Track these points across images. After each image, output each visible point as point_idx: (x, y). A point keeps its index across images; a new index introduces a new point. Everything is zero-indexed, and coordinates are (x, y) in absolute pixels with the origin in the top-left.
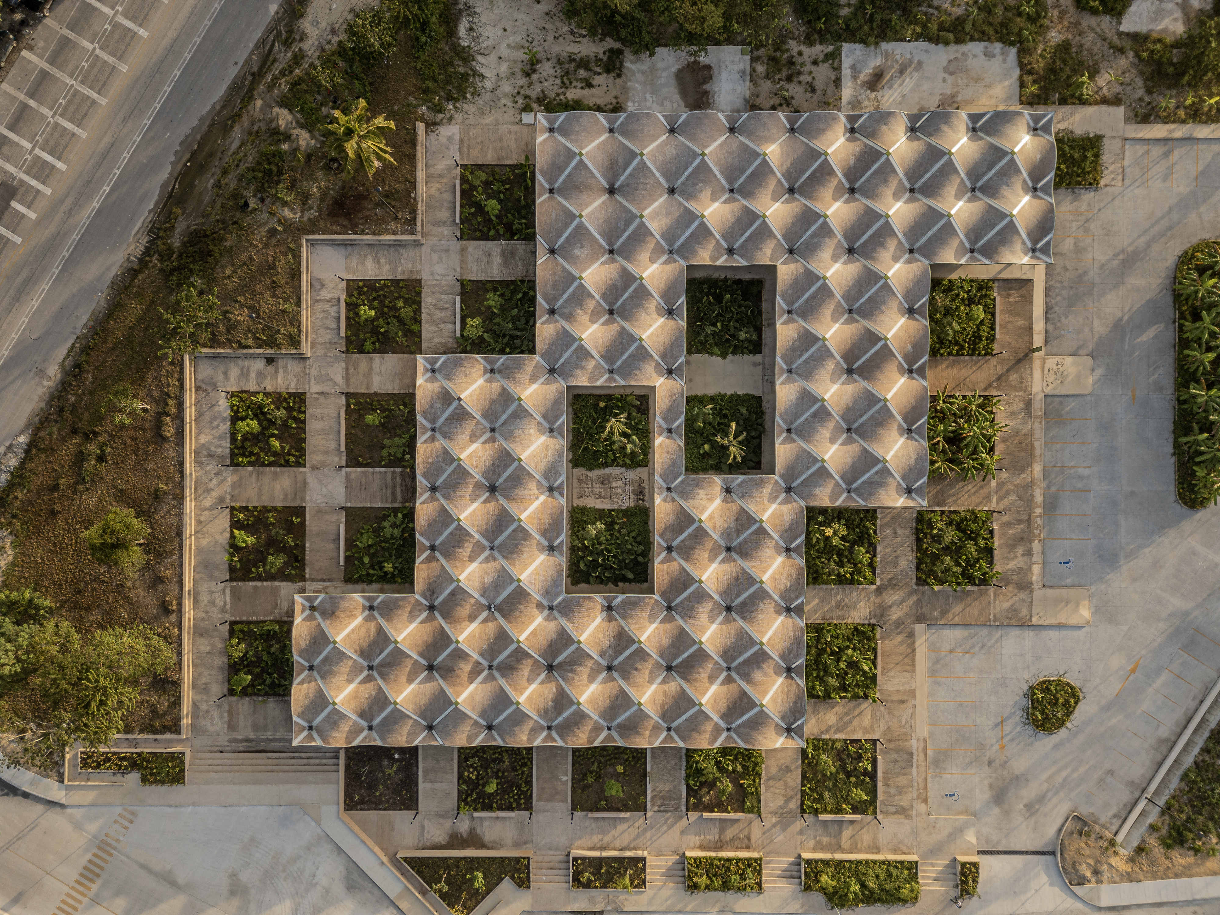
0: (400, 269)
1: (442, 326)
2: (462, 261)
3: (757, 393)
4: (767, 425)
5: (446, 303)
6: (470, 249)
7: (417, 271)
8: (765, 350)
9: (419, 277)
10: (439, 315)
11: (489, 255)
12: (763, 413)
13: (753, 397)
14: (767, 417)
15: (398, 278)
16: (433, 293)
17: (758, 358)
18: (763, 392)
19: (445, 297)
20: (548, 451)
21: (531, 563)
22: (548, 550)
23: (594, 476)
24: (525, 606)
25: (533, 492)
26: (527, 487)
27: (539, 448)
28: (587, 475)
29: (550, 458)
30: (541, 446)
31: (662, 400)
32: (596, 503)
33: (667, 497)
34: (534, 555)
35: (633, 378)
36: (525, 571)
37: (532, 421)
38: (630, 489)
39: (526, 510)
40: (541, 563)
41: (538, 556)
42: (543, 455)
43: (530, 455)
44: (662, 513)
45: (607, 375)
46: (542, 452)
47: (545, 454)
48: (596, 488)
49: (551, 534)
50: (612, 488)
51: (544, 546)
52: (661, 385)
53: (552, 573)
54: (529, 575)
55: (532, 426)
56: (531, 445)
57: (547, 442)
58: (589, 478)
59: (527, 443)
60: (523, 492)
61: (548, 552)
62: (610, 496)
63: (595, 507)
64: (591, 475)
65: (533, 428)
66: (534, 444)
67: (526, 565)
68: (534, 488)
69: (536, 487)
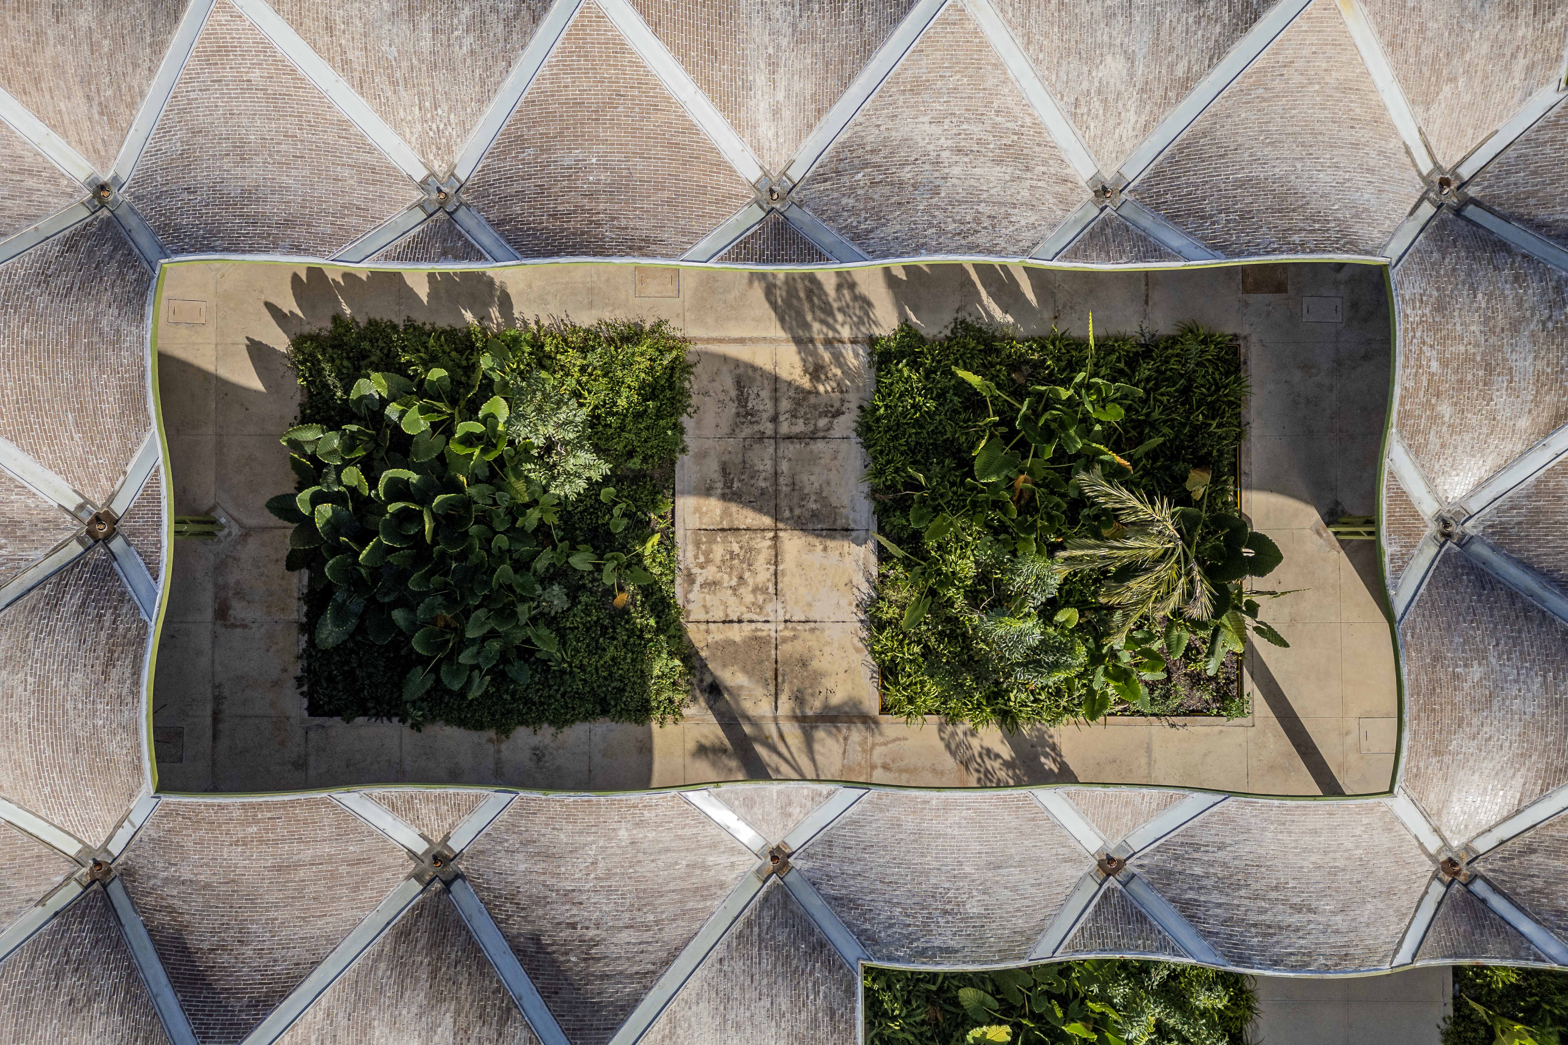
20: (998, 162)
21: (344, 66)
22: (433, 174)
23: (833, 445)
24: (96, 36)
25: (760, 79)
26: (784, 42)
27: (1017, 110)
28: (838, 413)
29: (956, 171)
30: (1028, 120)
31: (1315, 832)
32: (702, 455)
33: (732, 850)
34: (394, 83)
35: (1437, 658)
36: (292, 23)
37: (1171, 67)
38: (772, 626)
39: (655, 26)
40: (344, 126)
41: (386, 111)
42: (976, 129)
43: (983, 45)
44: (639, 833)
45: (1428, 508)
46: (995, 125)
47: (979, 142)
48: (776, 460)
49: (516, 187)
50: (775, 538)
51: (450, 151)
52: (1392, 822)
53: (288, 188)
54: (265, 48)
55: (1140, 69)
56: (1037, 61)
57: (1045, 163)
58: (822, 422)
59: (1046, 35)
60: (757, 21)
61: (420, 174)
62: (736, 524)
63: (683, 450)
64: (837, 432)
65: (1131, 75)
66: (1043, 79)
67: (330, 29)
68: (782, 84)
69: (788, 97)
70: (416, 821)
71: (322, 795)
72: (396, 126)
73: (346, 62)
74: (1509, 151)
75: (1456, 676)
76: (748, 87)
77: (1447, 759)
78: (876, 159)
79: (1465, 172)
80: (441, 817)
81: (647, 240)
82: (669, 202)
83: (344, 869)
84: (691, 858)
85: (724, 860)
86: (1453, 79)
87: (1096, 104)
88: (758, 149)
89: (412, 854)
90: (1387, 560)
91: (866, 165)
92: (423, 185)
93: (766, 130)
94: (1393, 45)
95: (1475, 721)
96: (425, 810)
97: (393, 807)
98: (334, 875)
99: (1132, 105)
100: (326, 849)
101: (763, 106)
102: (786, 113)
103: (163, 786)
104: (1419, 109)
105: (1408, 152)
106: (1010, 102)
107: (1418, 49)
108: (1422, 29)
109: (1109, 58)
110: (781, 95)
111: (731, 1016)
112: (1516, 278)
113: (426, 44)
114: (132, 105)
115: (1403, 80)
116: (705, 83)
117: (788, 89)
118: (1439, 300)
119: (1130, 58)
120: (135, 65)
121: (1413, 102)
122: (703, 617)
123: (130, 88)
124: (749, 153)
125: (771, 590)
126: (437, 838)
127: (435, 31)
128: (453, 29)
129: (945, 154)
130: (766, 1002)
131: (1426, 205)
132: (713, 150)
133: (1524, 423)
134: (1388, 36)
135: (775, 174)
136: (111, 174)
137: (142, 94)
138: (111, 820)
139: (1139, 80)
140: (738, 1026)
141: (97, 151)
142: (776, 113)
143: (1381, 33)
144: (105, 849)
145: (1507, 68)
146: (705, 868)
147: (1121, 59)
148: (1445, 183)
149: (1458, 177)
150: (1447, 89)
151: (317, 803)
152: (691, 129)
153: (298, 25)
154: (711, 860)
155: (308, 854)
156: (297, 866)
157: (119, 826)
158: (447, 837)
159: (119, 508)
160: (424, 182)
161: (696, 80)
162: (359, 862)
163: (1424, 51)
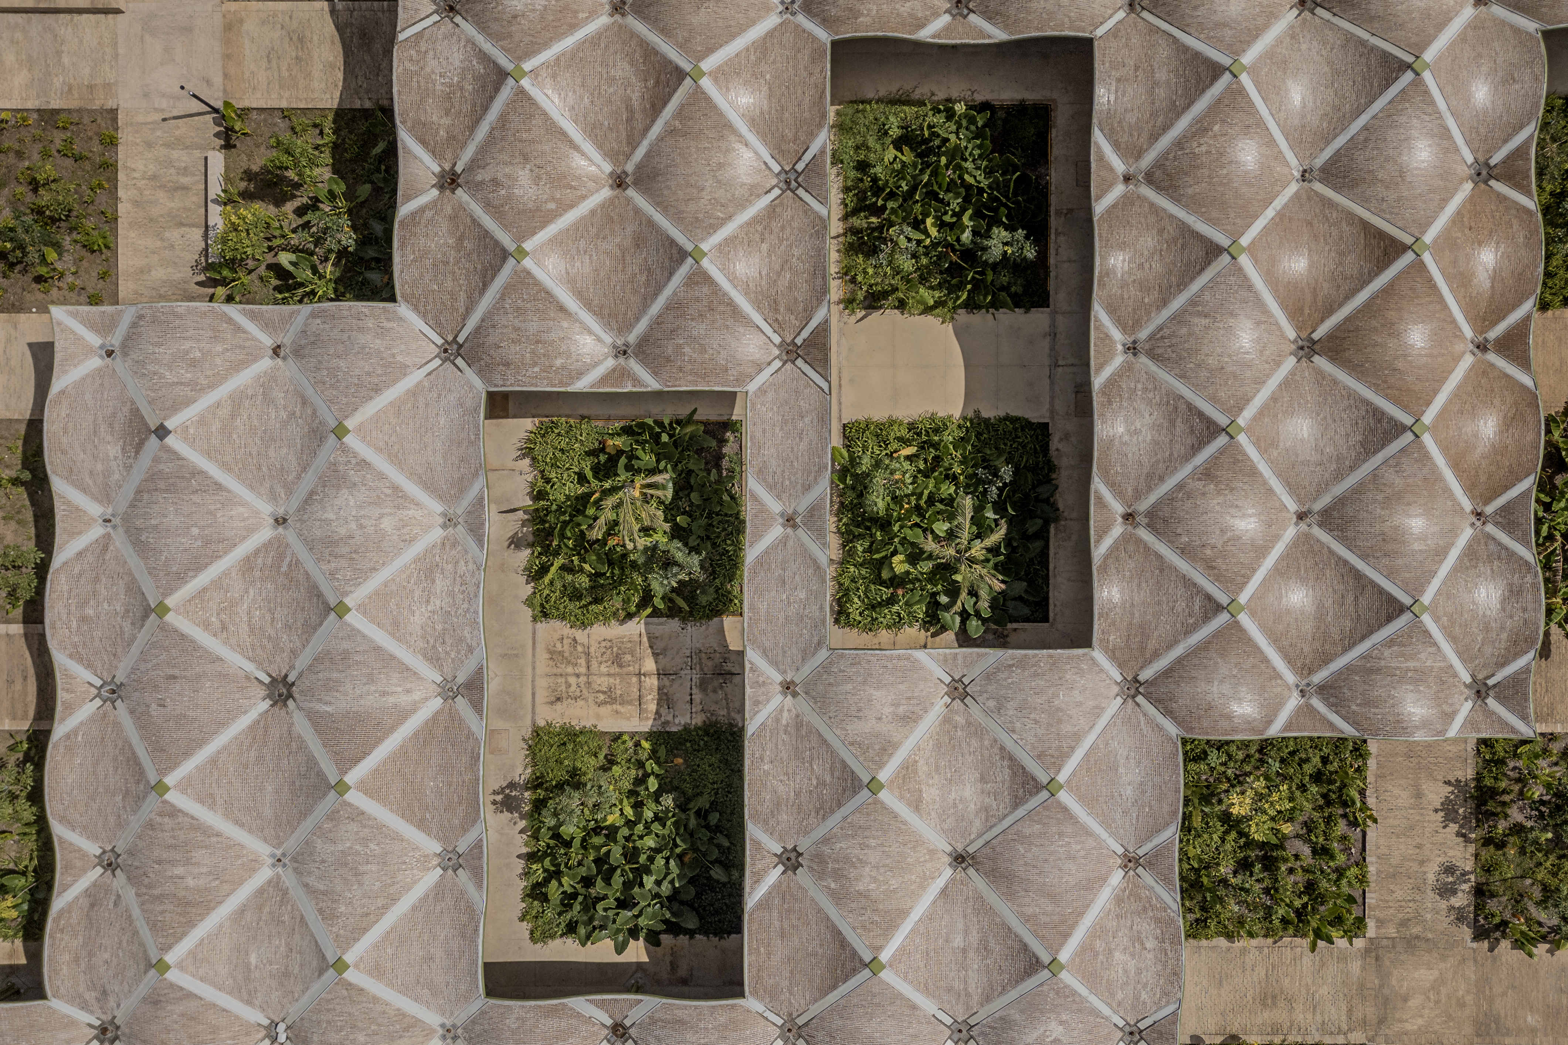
0: (58, 82)
1: (174, 235)
2: (227, 57)
3: (1035, 415)
4: (1064, 500)
5: (185, 171)
6: (250, 26)
7: (107, 86)
8: (1059, 296)
9: (110, 104)
10: (165, 203)
11: (301, 40)
12: (1051, 467)
13: (1027, 424)
14: (1064, 478)
15: (55, 104)
16: (149, 145)
17: (1039, 318)
18: (1052, 411)
19: (180, 157)
20: (433, 581)
21: (385, 908)
22: (439, 865)
23: (592, 642)
24: (370, 1032)
25: (391, 700)
26: (373, 688)
27: (408, 572)
28: (575, 640)
29: (438, 603)
30: (413, 566)
31: (764, 431)
32: (598, 717)
33: (782, 711)
34: (394, 883)
35: (680, 369)
36: (364, 933)
37: (386, 495)
38: (694, 676)
39: (365, 754)
40: (414, 908)
41: (408, 888)
42: (417, 593)
43: (377, 593)
44: (766, 760)
45: (610, 363)
46: (415, 584)
47: (423, 591)
48: (601, 675)
49: (446, 822)
50: (644, 675)
51: (427, 856)
52: (761, 391)
53: (446, 936)
54: (376, 946)
55: (388, 510)
56: (383, 564)
57: (434, 556)
58: (580, 649)
59: (371, 560)
60: (362, 702)
61: (439, 871)
62: (637, 697)
63: (595, 727)
64: (585, 641)
65: (391, 514)
66: (392, 560)
67: (367, 915)
68: (394, 689)
69: (400, 686)
70: (766, 871)
71: (746, 917)
72: (415, 882)
73: (383, 907)
74: (430, 323)
75: (690, 361)
76: (395, 706)
77: (730, 365)
78: (432, 641)
79: (440, 341)
80: (763, 857)
81: (472, 757)
82: (453, 746)
83: (786, 906)
84: (781, 732)
85: (785, 714)
86: (393, 356)
87: (405, 531)
88: (426, 699)
89: (784, 873)
90: (634, 390)
91: (434, 647)
92: (445, 869)
93: (417, 696)
94: (377, 390)
95: (711, 352)
96: (759, 866)
97: (757, 881)
98: (789, 911)
99: (406, 512)
100: (775, 914)
101: (405, 698)
102: (409, 686)
103: (742, 995)
104: (408, 370)
105: (429, 374)
106: (404, 576)
107: (378, 375)
108: (368, 374)
109: (382, 526)
110: (400, 689)
111: (854, 713)
112: (494, 326)
113: (374, 868)
114: (404, 1015)
115: (395, 381)
116: (392, 729)
117: (396, 686)
118: (504, 365)
119: (382, 516)
120: (384, 1013)
121: (405, 375)
122: (689, 716)
123: (395, 1015)
124: (429, 704)
125: (674, 677)
126: (776, 860)
127: (367, 863)
128: (366, 854)
129: (429, 608)
130: (849, 696)
131: (456, 362)
132: (426, 723)
133: (565, 324)
134: (373, 394)
135: (439, 690)
136: (439, 1028)
137: (399, 1010)
138: (763, 1022)
139: (392, 511)
140: (859, 710)
141: (427, 1035)
142: (408, 691)
143: (371, 398)
144: (781, 1027)
145: (388, 330)
146: (787, 725)
147: (382, 520)
148: (446, 351)
149: (443, 345)
150: (399, 358)
151: (750, 920)
152: (416, 734)
153: (365, 930)
154: (784, 722)
155: (777, 923)
156: (782, 928)
157: (766, 1019)
158: (776, 855)
159: (609, 1022)
160: (443, 869)
161: (392, 733)
162: (784, 898)
163: (379, 372)
